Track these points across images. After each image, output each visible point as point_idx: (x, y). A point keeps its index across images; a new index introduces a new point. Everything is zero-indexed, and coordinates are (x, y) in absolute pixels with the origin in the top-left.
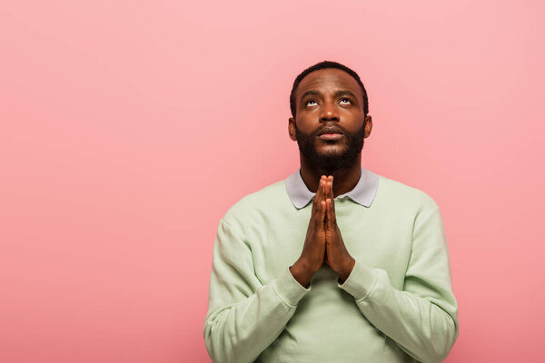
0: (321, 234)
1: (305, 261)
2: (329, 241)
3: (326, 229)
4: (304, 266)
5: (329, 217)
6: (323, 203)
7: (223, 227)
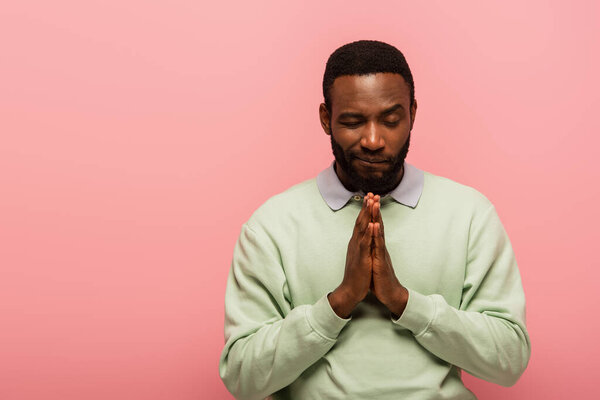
0: (367, 260)
1: (347, 290)
2: (377, 270)
3: (373, 255)
4: (348, 295)
5: (377, 244)
6: (371, 225)
7: (246, 235)
